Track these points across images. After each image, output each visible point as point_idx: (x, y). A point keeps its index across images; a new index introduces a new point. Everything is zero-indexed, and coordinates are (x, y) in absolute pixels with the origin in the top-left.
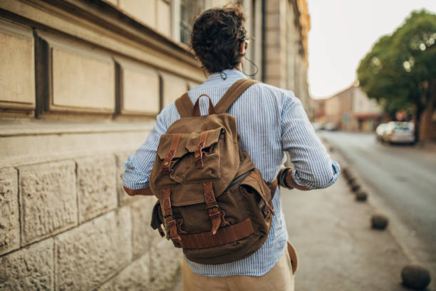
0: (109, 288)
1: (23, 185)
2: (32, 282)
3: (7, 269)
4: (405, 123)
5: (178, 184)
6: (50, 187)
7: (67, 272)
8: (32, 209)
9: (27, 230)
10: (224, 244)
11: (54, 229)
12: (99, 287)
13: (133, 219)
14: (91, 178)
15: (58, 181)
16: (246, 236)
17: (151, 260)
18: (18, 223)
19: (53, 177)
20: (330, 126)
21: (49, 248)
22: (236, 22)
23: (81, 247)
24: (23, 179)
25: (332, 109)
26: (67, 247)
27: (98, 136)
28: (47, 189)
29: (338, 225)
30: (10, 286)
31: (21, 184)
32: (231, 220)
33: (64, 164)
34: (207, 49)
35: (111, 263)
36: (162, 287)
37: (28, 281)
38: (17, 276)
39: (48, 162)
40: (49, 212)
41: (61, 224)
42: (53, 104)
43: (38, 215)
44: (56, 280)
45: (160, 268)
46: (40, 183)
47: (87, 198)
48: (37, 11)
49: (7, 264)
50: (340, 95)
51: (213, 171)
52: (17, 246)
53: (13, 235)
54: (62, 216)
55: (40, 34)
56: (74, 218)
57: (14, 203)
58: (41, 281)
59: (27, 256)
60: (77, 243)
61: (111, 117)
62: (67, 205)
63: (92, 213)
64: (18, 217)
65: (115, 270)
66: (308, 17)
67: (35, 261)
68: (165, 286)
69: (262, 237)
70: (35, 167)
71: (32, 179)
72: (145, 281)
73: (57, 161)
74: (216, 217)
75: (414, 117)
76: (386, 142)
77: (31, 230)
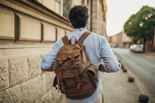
0: (38, 102)
1: (10, 66)
2: (13, 99)
3: (5, 94)
4: (140, 45)
5: (64, 70)
6: (20, 66)
7: (25, 96)
8: (13, 74)
9: (11, 81)
10: (82, 92)
11: (21, 81)
12: (35, 101)
13: (47, 78)
14: (33, 63)
15: (22, 64)
16: (89, 89)
17: (53, 92)
18: (9, 79)
19: (20, 63)
20: (114, 46)
21: (19, 88)
22: (86, 11)
23: (29, 87)
24: (11, 63)
25: (114, 40)
26: (25, 87)
27: (35, 49)
28: (19, 67)
29: (117, 80)
30: (6, 100)
31: (10, 65)
32: (84, 83)
33: (24, 58)
34: (75, 19)
35: (39, 93)
36: (56, 102)
37: (12, 99)
38: (8, 97)
39: (19, 58)
40: (19, 75)
41: (23, 79)
42: (20, 38)
43: (15, 76)
44: (21, 99)
45: (55, 95)
46: (16, 65)
47: (32, 70)
48: (15, 5)
49: (5, 93)
50: (117, 35)
51: (78, 65)
52: (8, 87)
53: (7, 83)
54: (23, 76)
55: (16, 14)
56: (27, 77)
57: (7, 72)
58: (16, 99)
59: (11, 90)
60: (28, 86)
61: (39, 42)
62: (25, 73)
63: (33, 75)
64: (9, 77)
65: (40, 95)
66: (106, 7)
67: (14, 92)
68: (57, 101)
69: (95, 89)
70: (14, 59)
71: (13, 64)
72: (50, 99)
73: (22, 57)
74: (79, 82)
75: (143, 43)
76: (133, 51)
77: (13, 81)
